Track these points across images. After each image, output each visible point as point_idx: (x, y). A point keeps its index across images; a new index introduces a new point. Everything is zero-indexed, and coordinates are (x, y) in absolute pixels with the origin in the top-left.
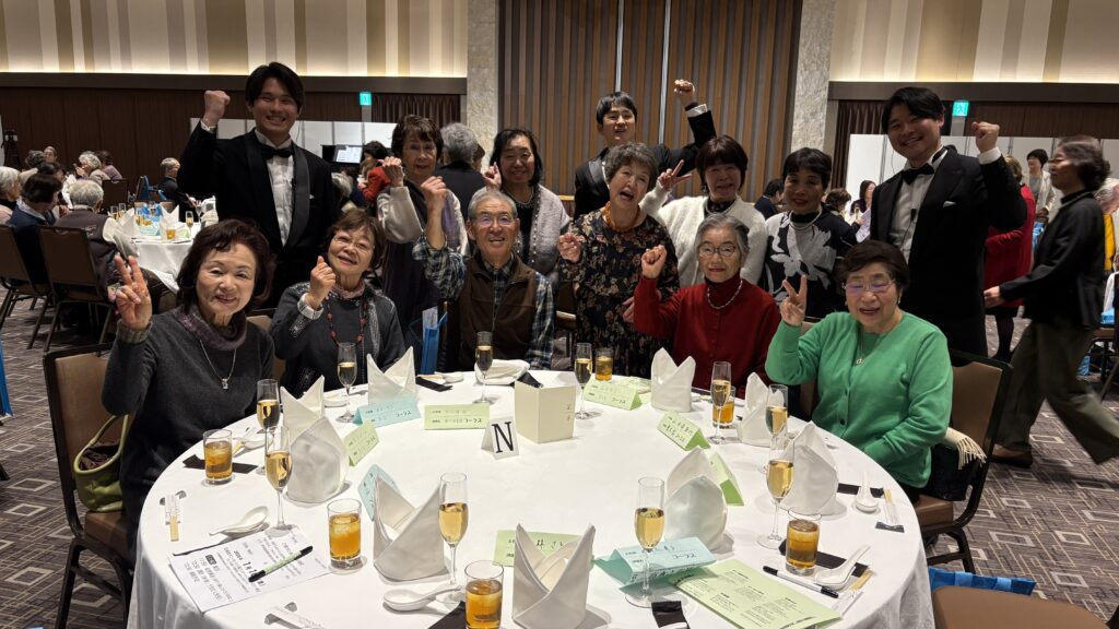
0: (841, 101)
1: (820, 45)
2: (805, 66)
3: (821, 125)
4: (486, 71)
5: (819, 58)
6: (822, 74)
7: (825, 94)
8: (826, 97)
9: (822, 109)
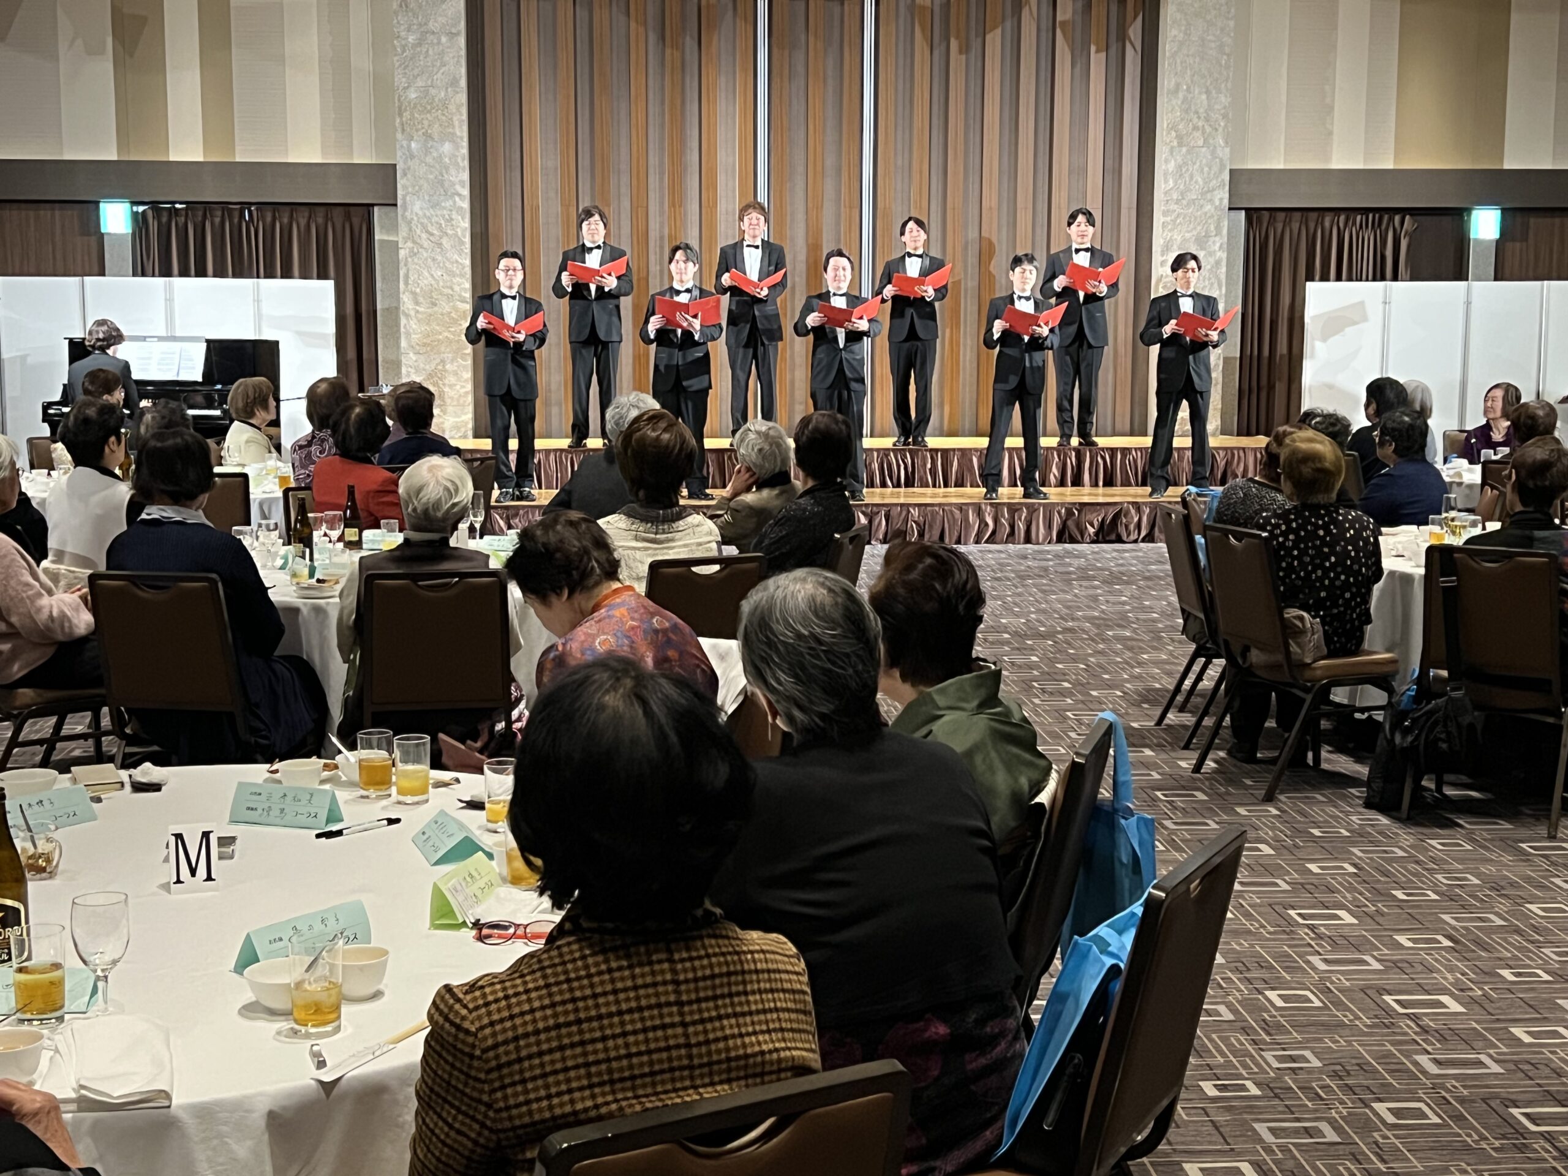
0: (1247, 210)
1: (1208, 92)
2: (1179, 137)
3: (1218, 263)
4: (447, 147)
5: (1207, 120)
6: (1213, 153)
7: (1222, 196)
8: (1226, 202)
9: (1216, 228)
